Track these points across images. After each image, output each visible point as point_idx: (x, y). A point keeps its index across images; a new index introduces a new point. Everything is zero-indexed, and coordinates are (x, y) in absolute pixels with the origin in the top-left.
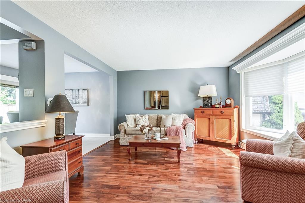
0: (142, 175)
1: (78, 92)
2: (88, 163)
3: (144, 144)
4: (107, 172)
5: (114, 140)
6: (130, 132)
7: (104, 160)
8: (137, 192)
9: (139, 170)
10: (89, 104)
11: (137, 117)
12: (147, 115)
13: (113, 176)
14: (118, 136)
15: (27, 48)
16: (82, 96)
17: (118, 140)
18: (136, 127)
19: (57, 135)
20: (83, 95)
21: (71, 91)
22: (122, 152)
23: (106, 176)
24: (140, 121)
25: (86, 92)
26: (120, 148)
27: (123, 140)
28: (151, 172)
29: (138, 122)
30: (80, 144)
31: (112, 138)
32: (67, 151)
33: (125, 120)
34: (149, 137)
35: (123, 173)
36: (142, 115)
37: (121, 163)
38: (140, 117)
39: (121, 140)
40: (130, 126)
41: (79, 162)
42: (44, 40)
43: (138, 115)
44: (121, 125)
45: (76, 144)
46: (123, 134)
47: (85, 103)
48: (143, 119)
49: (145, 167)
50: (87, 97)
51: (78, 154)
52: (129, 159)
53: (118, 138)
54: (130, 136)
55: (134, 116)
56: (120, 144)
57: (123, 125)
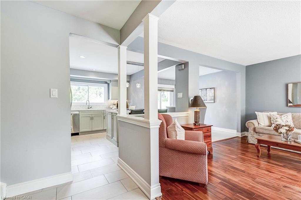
0: (273, 173)
1: (206, 91)
2: (216, 148)
3: (279, 145)
4: (233, 159)
5: (241, 137)
6: (261, 131)
7: (229, 150)
8: (263, 181)
9: (270, 168)
10: (216, 101)
11: (273, 115)
12: (290, 113)
13: (239, 163)
14: (246, 134)
15: (180, 69)
16: (209, 95)
17: (246, 138)
18: (270, 127)
19: (195, 122)
20: (210, 93)
21: (201, 90)
22: (250, 149)
23: (231, 161)
24: (276, 120)
25: (213, 90)
26: (248, 145)
27: (252, 137)
28: (286, 174)
29: (273, 121)
30: (210, 131)
31: (239, 135)
32: (203, 133)
33: (255, 118)
34: (288, 139)
35: (250, 164)
36: (281, 113)
37: (248, 157)
38: (278, 116)
39: (249, 137)
40: (261, 124)
41: (210, 144)
42: (188, 62)
43: (275, 113)
44: (250, 122)
45: (207, 130)
46: (252, 132)
47: (211, 100)
48: (283, 118)
49: (278, 168)
50: (213, 95)
51: (208, 138)
52: (258, 156)
53: (245, 136)
54: (261, 135)
55: (268, 114)
56: (248, 141)
57: (252, 123)
